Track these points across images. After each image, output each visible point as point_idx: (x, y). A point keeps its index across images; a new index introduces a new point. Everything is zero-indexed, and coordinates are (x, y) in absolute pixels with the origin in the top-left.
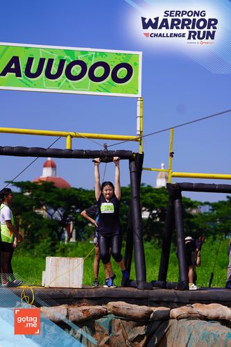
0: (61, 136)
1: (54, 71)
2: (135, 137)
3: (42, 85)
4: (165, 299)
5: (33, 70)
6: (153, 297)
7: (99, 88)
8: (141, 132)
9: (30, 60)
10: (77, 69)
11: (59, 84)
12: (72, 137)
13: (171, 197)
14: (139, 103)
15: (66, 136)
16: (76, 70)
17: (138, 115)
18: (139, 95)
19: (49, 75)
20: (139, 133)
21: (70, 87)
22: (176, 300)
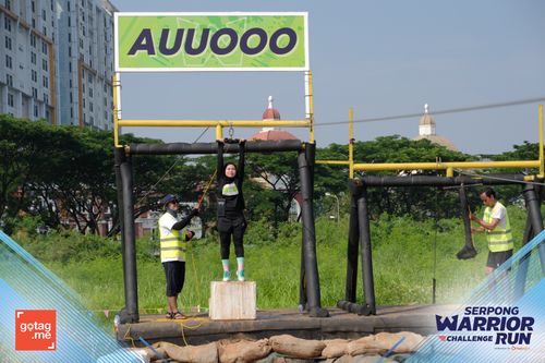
0: (209, 126)
1: (196, 44)
2: (303, 122)
3: (182, 64)
4: (343, 329)
5: (170, 44)
6: (326, 327)
7: (255, 62)
8: (311, 115)
9: (165, 33)
10: (225, 39)
11: (204, 60)
12: (222, 126)
13: (354, 196)
14: (307, 78)
15: (216, 126)
16: (224, 41)
17: (307, 93)
18: (307, 68)
19: (190, 50)
20: (308, 116)
21: (217, 63)
22: (356, 329)
